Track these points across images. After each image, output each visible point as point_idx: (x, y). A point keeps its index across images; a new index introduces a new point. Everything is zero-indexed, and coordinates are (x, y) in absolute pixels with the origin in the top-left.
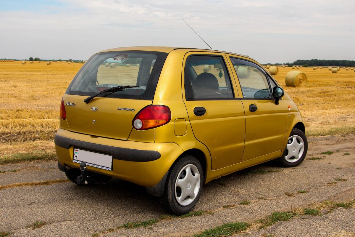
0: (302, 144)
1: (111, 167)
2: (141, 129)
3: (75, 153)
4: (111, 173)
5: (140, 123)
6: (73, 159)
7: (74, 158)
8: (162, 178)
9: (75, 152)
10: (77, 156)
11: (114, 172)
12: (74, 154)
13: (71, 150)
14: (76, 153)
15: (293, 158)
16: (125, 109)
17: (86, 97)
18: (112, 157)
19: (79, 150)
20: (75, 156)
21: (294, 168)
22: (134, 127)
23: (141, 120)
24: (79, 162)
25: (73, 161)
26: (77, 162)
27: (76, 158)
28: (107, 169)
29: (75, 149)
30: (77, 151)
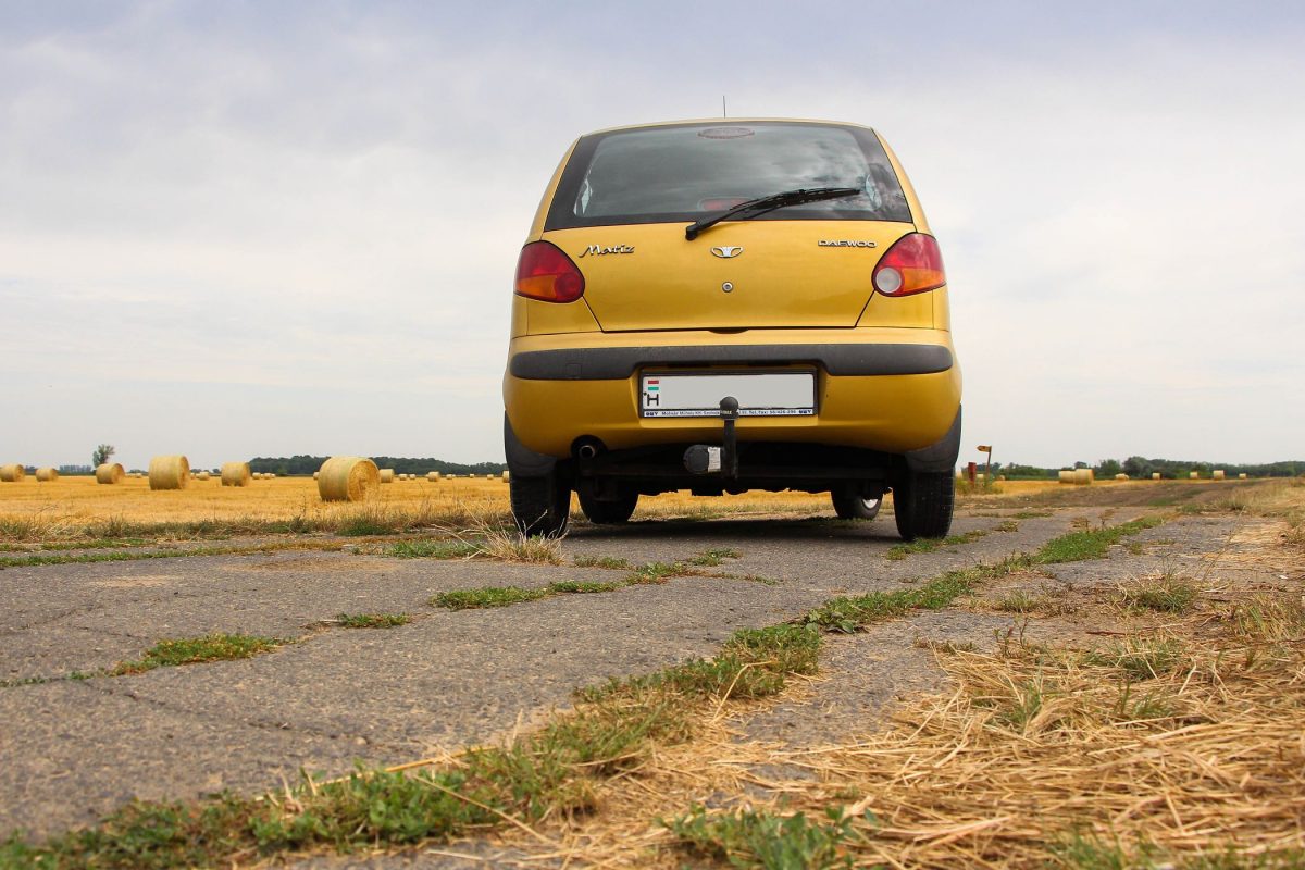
1: (811, 404)
2: (899, 293)
3: (645, 389)
4: (813, 422)
5: (886, 280)
6: (641, 410)
7: (645, 406)
9: (646, 386)
10: (657, 399)
12: (641, 392)
13: (631, 383)
14: (649, 389)
16: (844, 244)
18: (808, 380)
19: (663, 380)
20: (649, 399)
22: (876, 288)
23: (898, 269)
24: (671, 414)
25: (641, 416)
26: (660, 414)
27: (653, 405)
28: (797, 412)
29: (646, 380)
30: (657, 382)
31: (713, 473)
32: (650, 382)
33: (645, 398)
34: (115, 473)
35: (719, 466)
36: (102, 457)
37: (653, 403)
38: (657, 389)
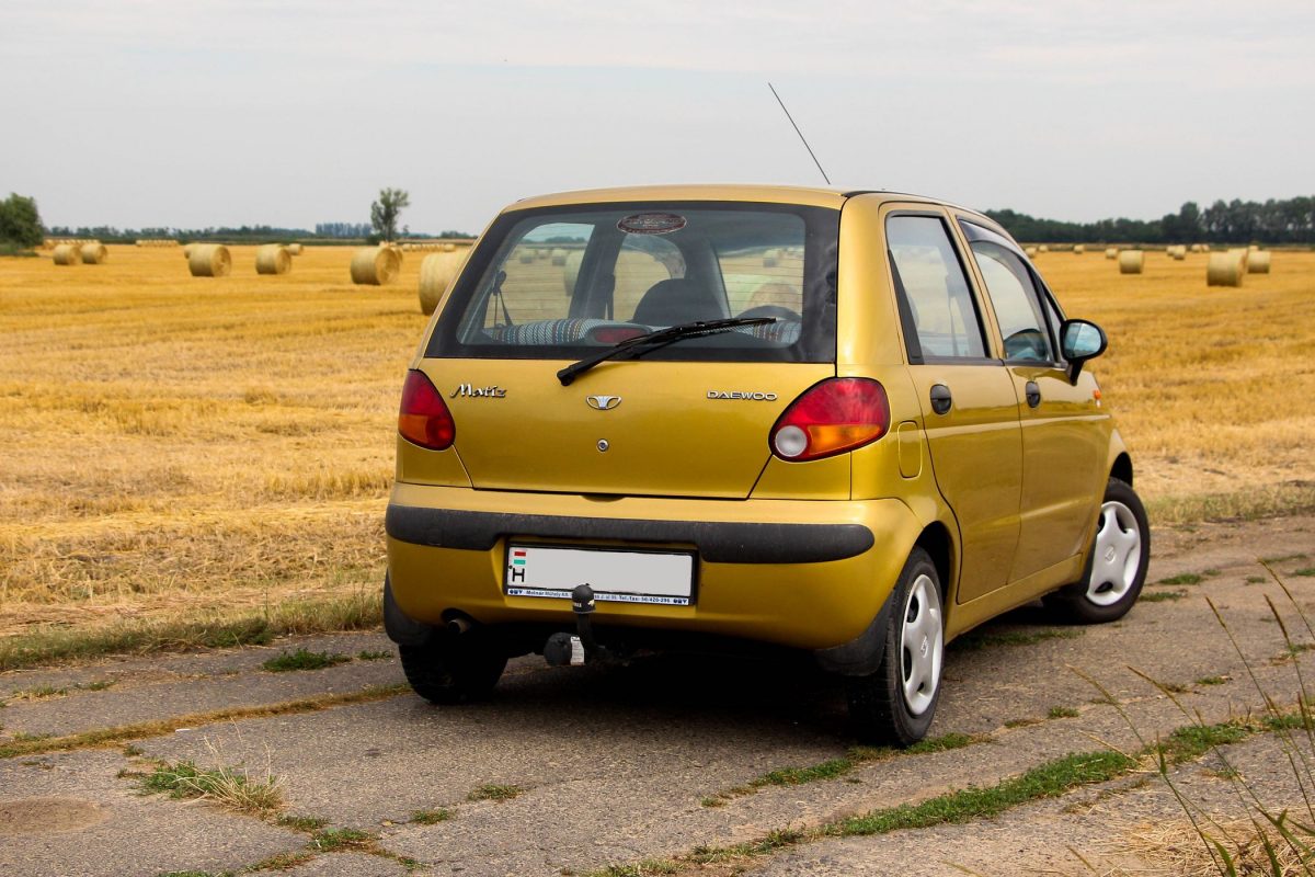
0: (1133, 533)
1: (687, 592)
2: (805, 457)
3: (511, 563)
4: (690, 614)
5: (794, 438)
6: (506, 586)
7: (510, 582)
8: (879, 614)
9: (512, 558)
10: (522, 574)
11: (698, 610)
12: (506, 566)
13: (495, 556)
14: (516, 562)
15: (1106, 587)
16: (737, 396)
17: (565, 364)
18: (686, 562)
19: (529, 551)
20: (515, 574)
21: (1117, 623)
22: (774, 451)
23: (803, 427)
24: (536, 593)
25: (505, 591)
26: (524, 592)
27: (518, 581)
28: (671, 601)
29: (513, 550)
30: (524, 554)
31: (575, 666)
32: (517, 554)
33: (510, 572)
34: (382, 265)
35: (582, 660)
36: (387, 212)
37: (518, 578)
38: (523, 562)
